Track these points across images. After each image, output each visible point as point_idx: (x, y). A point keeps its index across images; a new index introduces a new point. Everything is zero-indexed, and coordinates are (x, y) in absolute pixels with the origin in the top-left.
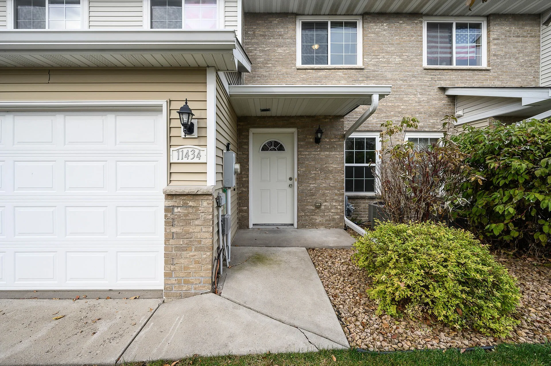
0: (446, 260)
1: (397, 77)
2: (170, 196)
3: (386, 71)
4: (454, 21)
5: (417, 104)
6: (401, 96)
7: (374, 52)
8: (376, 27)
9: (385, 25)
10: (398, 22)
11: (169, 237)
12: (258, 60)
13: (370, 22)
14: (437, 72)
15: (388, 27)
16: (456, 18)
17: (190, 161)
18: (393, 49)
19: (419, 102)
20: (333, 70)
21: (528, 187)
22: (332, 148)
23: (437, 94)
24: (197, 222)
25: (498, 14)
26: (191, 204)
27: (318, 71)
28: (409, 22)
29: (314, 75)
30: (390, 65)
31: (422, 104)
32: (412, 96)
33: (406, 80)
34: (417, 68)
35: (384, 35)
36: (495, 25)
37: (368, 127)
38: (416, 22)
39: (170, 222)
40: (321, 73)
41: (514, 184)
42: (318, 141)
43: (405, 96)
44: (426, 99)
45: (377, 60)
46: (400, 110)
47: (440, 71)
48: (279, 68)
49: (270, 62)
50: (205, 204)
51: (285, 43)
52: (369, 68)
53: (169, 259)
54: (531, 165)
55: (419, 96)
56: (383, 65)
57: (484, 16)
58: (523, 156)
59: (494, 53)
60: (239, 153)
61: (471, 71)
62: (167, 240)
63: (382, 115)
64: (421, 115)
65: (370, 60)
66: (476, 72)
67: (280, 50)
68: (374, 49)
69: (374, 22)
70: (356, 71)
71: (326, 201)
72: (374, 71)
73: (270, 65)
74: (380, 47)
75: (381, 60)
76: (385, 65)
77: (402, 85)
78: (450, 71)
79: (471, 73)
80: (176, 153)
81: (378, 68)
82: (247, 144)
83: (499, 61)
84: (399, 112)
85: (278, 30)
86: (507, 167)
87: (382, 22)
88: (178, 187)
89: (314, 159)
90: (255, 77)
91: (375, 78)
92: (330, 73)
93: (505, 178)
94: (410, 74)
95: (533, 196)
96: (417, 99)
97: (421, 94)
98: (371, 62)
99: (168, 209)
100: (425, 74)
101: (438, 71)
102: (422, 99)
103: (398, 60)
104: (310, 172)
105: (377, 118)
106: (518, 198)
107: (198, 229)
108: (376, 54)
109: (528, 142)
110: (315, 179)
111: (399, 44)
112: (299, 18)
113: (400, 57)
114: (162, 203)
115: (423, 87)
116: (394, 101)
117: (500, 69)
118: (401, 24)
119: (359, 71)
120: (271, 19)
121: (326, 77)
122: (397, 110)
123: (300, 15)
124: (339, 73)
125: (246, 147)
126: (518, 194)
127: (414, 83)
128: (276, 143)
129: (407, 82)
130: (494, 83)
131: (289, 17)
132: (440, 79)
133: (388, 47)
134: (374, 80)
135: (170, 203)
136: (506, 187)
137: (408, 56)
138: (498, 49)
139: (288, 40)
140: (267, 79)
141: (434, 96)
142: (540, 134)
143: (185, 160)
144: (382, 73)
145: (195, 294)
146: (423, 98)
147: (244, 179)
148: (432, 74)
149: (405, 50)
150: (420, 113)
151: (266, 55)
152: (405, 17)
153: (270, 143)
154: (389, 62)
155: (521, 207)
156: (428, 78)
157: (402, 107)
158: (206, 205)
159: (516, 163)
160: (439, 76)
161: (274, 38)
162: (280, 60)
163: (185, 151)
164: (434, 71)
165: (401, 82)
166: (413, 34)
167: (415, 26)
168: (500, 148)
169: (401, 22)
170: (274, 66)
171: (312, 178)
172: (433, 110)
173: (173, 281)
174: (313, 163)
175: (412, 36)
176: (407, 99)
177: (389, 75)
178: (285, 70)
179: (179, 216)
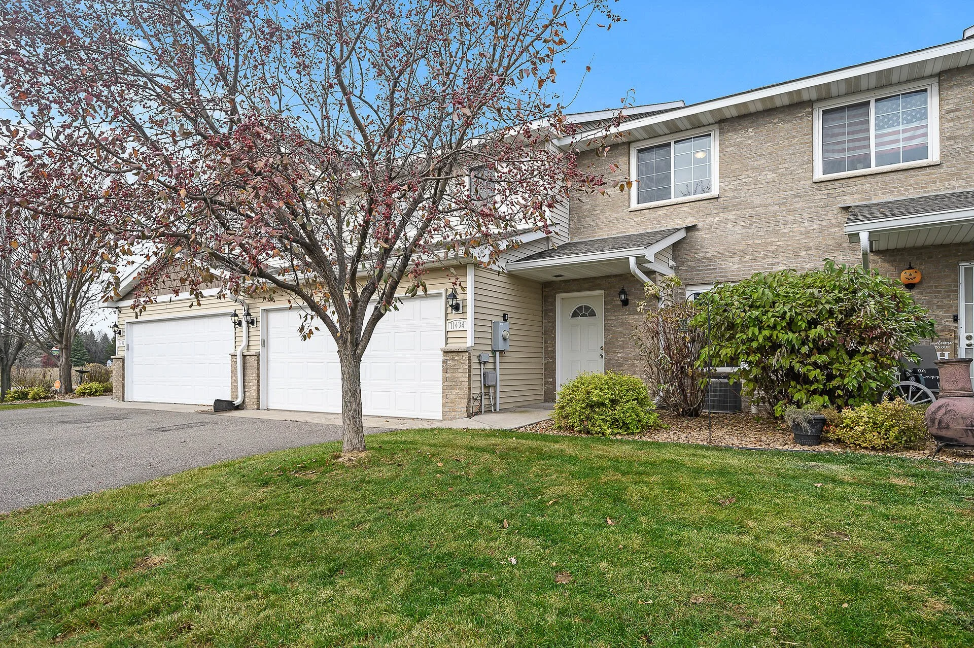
1: (770, 200)
2: (446, 353)
3: (752, 196)
4: (873, 97)
5: (803, 236)
6: (777, 228)
7: (734, 171)
8: (736, 136)
9: (750, 130)
10: (771, 123)
11: (445, 380)
12: (585, 207)
13: (728, 131)
14: (838, 184)
15: (756, 133)
16: (875, 92)
17: (457, 329)
18: (762, 162)
19: (807, 233)
20: (675, 206)
23: (838, 218)
24: (459, 371)
25: (958, 68)
26: (456, 358)
27: (656, 209)
28: (788, 118)
29: (652, 216)
30: (757, 186)
31: (812, 235)
32: (795, 225)
33: (784, 203)
34: (802, 183)
35: (749, 145)
36: (951, 87)
37: (726, 276)
38: (800, 115)
39: (445, 371)
40: (660, 213)
42: (625, 303)
43: (783, 227)
44: (819, 227)
45: (737, 182)
46: (774, 248)
47: (843, 181)
48: (608, 214)
49: (598, 208)
50: (464, 358)
52: (728, 195)
53: (445, 395)
55: (806, 224)
56: (747, 188)
57: (931, 76)
59: (948, 134)
60: (544, 321)
61: (902, 172)
62: (444, 382)
63: (747, 258)
64: (809, 252)
65: (727, 183)
66: (912, 173)
68: (734, 167)
69: (735, 130)
70: (708, 201)
72: (734, 198)
73: (598, 212)
74: (742, 163)
75: (744, 180)
76: (751, 187)
77: (777, 211)
78: (860, 178)
79: (901, 176)
80: (450, 324)
81: (741, 193)
82: (554, 311)
83: (960, 145)
84: (773, 252)
85: (607, 167)
87: (746, 127)
88: (452, 347)
89: (622, 325)
90: (580, 228)
91: (736, 207)
92: (672, 210)
94: (792, 193)
96: (802, 229)
97: (811, 220)
98: (729, 187)
99: (445, 362)
100: (817, 190)
101: (839, 182)
102: (812, 228)
103: (770, 176)
104: (617, 339)
105: (740, 263)
107: (460, 375)
108: (737, 174)
110: (623, 348)
111: (772, 153)
112: (633, 146)
113: (774, 171)
114: (441, 357)
115: (813, 210)
116: (764, 235)
117: (963, 159)
118: (776, 123)
119: (712, 201)
121: (666, 216)
122: (769, 248)
123: (634, 141)
124: (685, 209)
125: (551, 314)
127: (798, 206)
128: (587, 308)
129: (786, 206)
130: (949, 185)
131: (620, 148)
132: (843, 194)
133: (756, 161)
134: (734, 210)
135: (446, 358)
137: (787, 169)
138: (957, 127)
139: (619, 177)
140: (595, 230)
141: (832, 221)
143: (455, 329)
144: (745, 199)
145: (458, 418)
146: (813, 226)
147: (550, 349)
148: (829, 187)
149: (783, 159)
150: (809, 249)
151: (592, 200)
152: (781, 112)
153: (580, 308)
154: (756, 182)
156: (822, 194)
157: (778, 243)
160: (841, 190)
162: (610, 203)
163: (455, 322)
164: (833, 183)
165: (777, 207)
166: (795, 134)
167: (799, 121)
169: (776, 120)
170: (602, 211)
171: (620, 346)
172: (830, 242)
173: (446, 409)
174: (620, 329)
175: (794, 137)
176: (785, 231)
177: (757, 201)
178: (615, 216)
179: (450, 366)
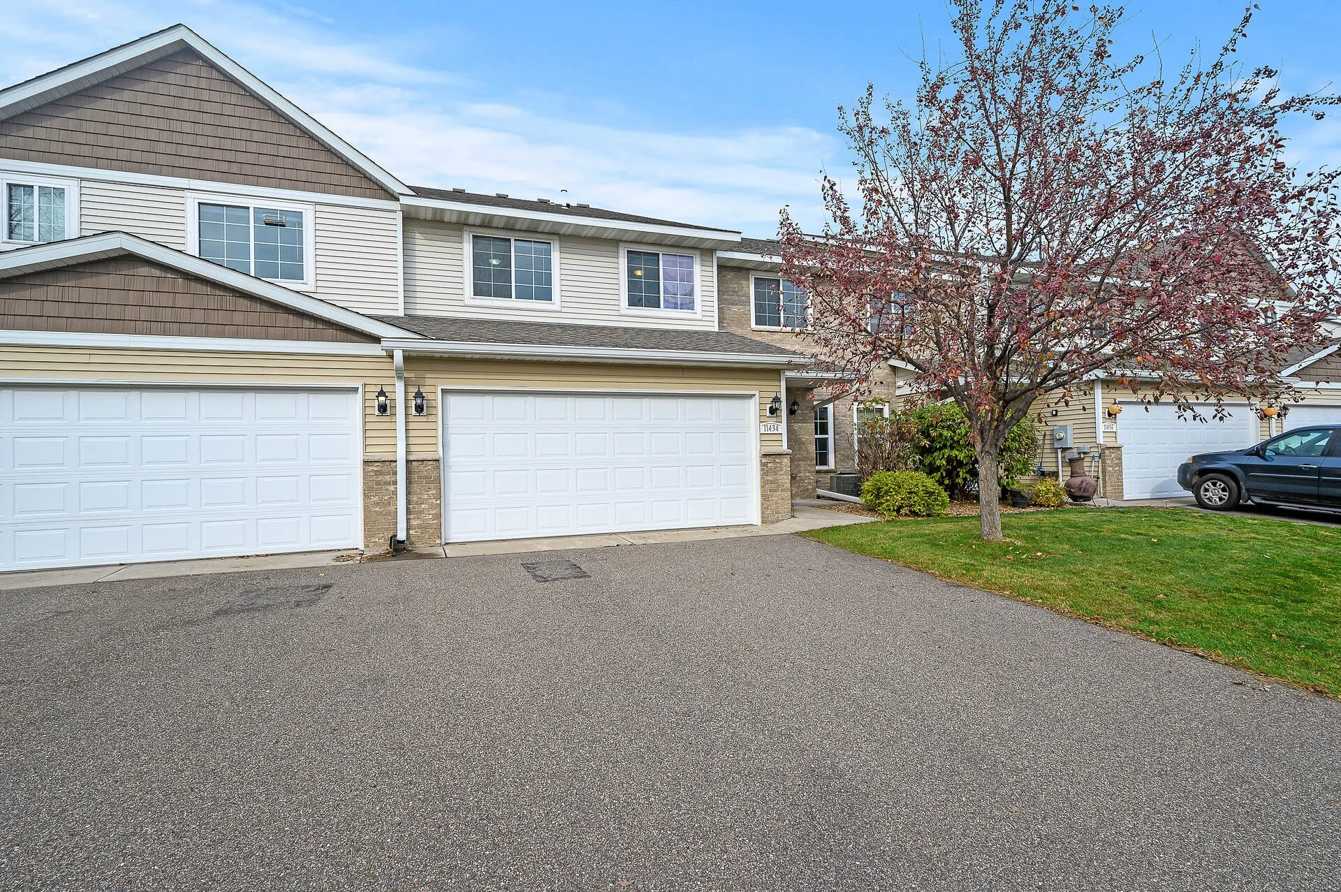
0: (917, 485)
2: (763, 456)
11: (766, 482)
17: (771, 432)
20: (786, 334)
21: (952, 448)
22: (804, 421)
24: (781, 473)
26: (776, 460)
27: (773, 333)
39: (766, 473)
41: (945, 446)
42: (793, 412)
50: (784, 460)
51: (740, 302)
52: (820, 333)
53: (766, 498)
54: (953, 434)
58: (949, 428)
67: (734, 308)
71: (800, 472)
80: (763, 427)
85: (732, 286)
86: (941, 435)
88: (767, 450)
89: (789, 431)
92: (784, 336)
93: (940, 443)
95: (955, 453)
99: (762, 465)
106: (947, 454)
109: (950, 419)
112: (752, 272)
114: (758, 461)
120: (725, 273)
123: (753, 270)
126: (947, 452)
131: (743, 272)
135: (763, 461)
136: (940, 449)
139: (743, 298)
142: (957, 414)
143: (769, 432)
145: (782, 520)
155: (949, 460)
158: (786, 461)
159: (945, 433)
161: (728, 295)
162: (735, 319)
163: (771, 425)
168: (937, 423)
172: (878, 379)
173: (767, 514)
179: (771, 469)
